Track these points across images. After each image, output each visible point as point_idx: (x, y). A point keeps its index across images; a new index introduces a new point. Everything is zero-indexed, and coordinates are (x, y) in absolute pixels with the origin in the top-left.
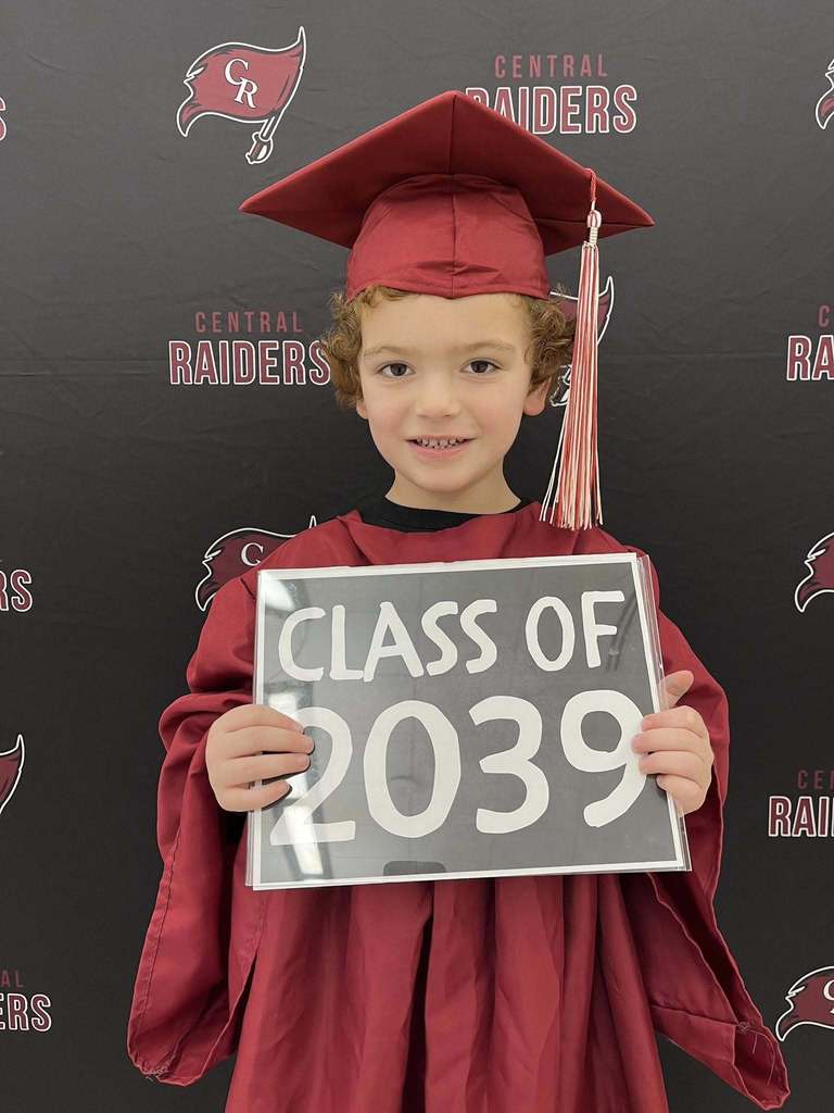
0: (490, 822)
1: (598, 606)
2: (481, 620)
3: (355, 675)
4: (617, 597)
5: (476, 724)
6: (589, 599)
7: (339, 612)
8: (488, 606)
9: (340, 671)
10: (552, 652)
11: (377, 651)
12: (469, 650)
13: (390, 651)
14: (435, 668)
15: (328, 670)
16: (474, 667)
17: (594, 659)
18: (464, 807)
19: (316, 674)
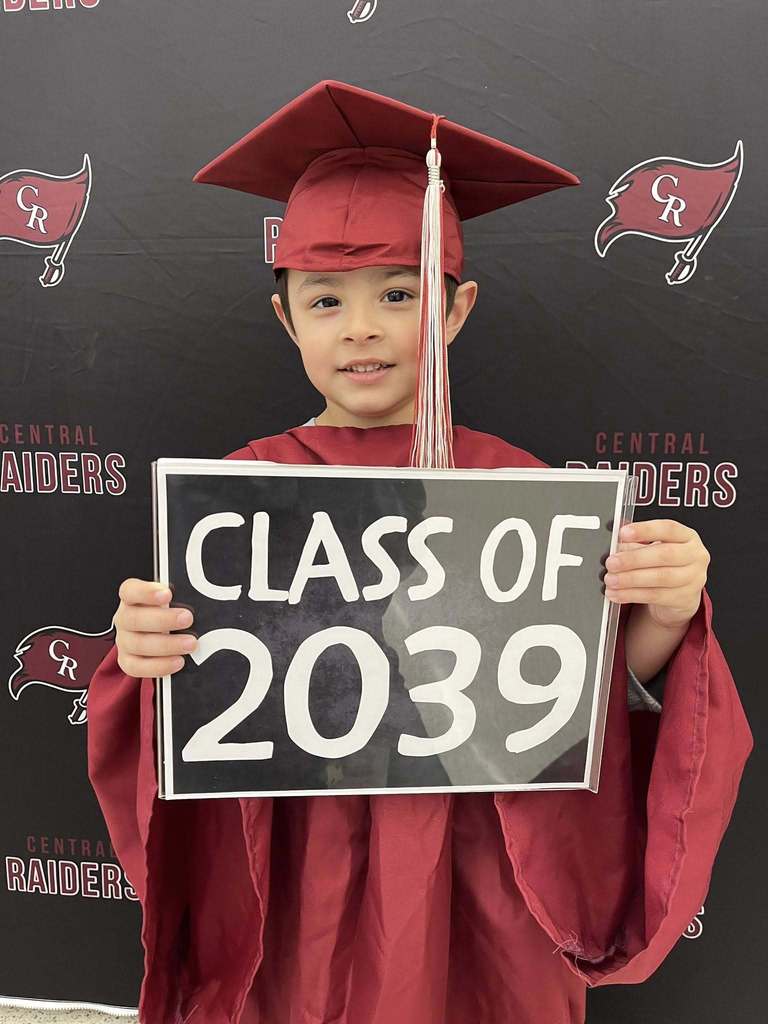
1: (569, 533)
3: (278, 596)
4: (592, 523)
5: (411, 654)
6: (561, 523)
7: (262, 521)
8: (443, 524)
9: (260, 590)
10: (505, 581)
11: (306, 570)
12: (414, 574)
13: (321, 571)
14: (372, 593)
15: (246, 589)
16: (417, 593)
17: (550, 592)
18: (387, 733)
19: (232, 593)
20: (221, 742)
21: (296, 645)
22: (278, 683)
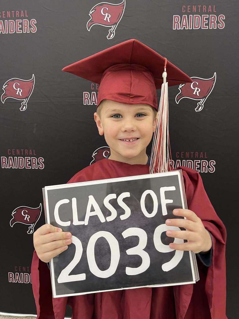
0: (130, 271)
1: (166, 193)
2: (125, 200)
3: (82, 223)
4: (173, 188)
5: (124, 238)
6: (163, 190)
7: (74, 200)
8: (127, 195)
9: (76, 222)
10: (150, 210)
11: (89, 214)
12: (121, 211)
13: (93, 214)
14: (109, 219)
15: (72, 222)
16: (123, 217)
17: (165, 212)
18: (121, 267)
19: (68, 224)
20: (69, 275)
21: (88, 238)
22: (85, 252)
